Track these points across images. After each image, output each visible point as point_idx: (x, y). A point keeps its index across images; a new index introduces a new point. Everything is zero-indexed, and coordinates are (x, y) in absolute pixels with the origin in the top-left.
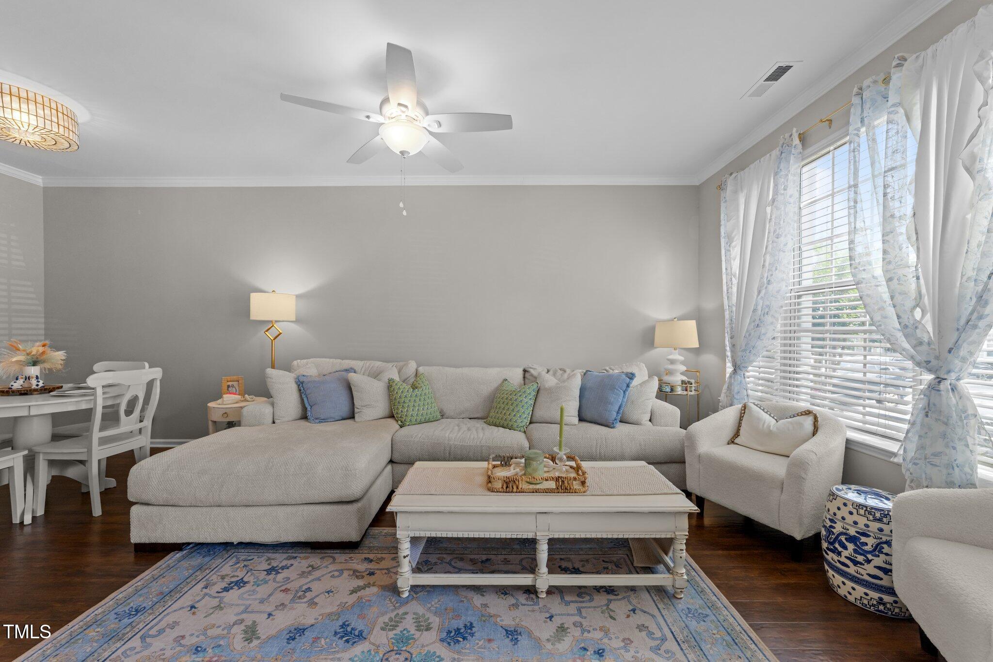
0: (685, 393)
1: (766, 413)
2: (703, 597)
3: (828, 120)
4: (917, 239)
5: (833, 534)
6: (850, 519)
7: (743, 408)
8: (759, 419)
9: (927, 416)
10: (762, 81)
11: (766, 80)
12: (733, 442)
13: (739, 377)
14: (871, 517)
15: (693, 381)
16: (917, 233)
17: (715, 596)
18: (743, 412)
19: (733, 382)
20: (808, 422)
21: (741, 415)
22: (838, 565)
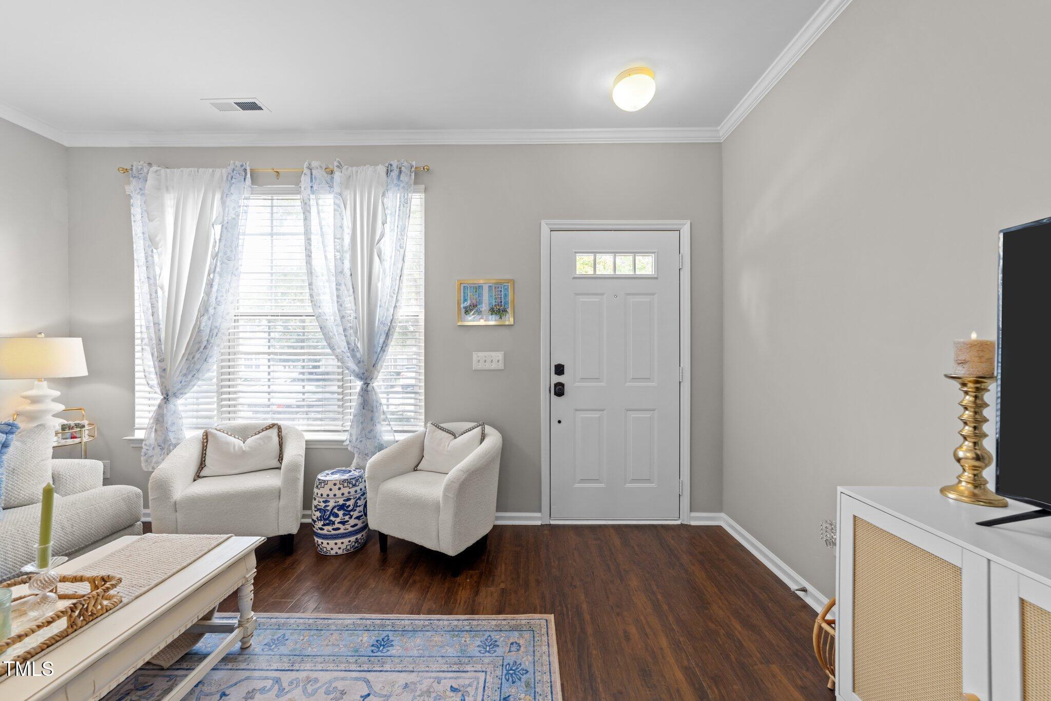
0: (70, 442)
1: (231, 435)
2: (265, 627)
3: (277, 172)
4: (354, 292)
5: (328, 510)
6: (339, 493)
7: (205, 437)
8: (228, 443)
9: (364, 408)
10: (232, 101)
11: (236, 103)
12: (199, 477)
13: (172, 406)
14: (351, 486)
15: (85, 422)
16: (353, 288)
17: (272, 618)
18: (205, 441)
19: (165, 412)
20: (274, 433)
21: (203, 445)
22: (333, 532)
